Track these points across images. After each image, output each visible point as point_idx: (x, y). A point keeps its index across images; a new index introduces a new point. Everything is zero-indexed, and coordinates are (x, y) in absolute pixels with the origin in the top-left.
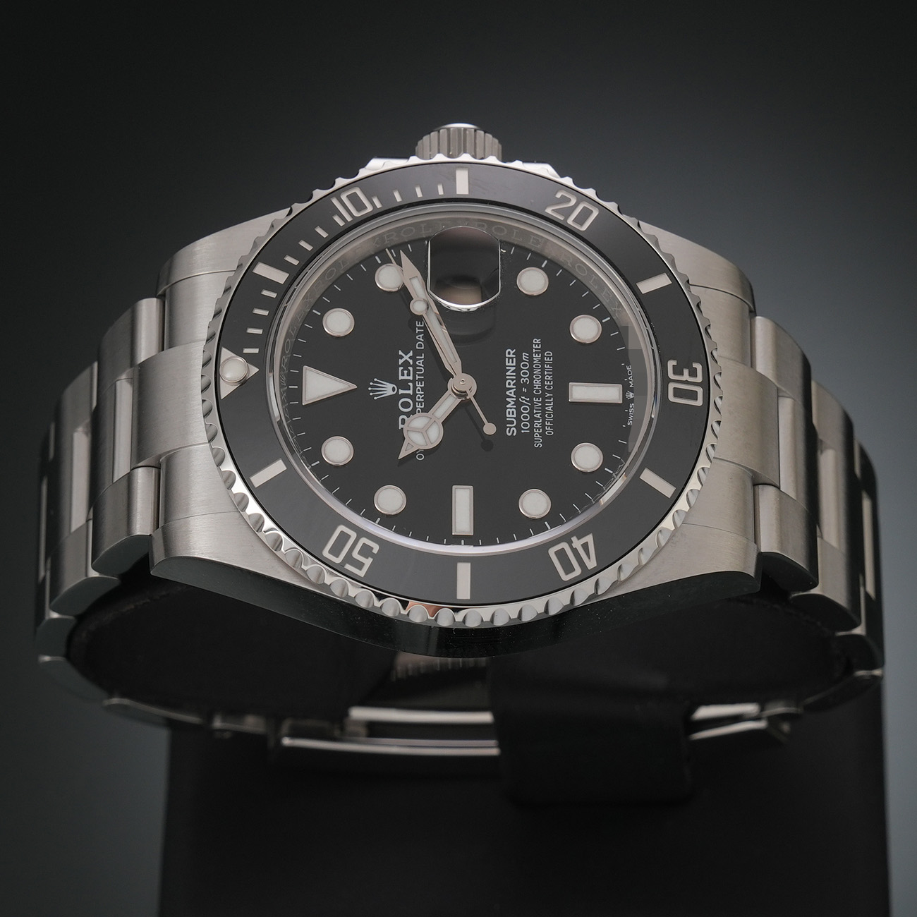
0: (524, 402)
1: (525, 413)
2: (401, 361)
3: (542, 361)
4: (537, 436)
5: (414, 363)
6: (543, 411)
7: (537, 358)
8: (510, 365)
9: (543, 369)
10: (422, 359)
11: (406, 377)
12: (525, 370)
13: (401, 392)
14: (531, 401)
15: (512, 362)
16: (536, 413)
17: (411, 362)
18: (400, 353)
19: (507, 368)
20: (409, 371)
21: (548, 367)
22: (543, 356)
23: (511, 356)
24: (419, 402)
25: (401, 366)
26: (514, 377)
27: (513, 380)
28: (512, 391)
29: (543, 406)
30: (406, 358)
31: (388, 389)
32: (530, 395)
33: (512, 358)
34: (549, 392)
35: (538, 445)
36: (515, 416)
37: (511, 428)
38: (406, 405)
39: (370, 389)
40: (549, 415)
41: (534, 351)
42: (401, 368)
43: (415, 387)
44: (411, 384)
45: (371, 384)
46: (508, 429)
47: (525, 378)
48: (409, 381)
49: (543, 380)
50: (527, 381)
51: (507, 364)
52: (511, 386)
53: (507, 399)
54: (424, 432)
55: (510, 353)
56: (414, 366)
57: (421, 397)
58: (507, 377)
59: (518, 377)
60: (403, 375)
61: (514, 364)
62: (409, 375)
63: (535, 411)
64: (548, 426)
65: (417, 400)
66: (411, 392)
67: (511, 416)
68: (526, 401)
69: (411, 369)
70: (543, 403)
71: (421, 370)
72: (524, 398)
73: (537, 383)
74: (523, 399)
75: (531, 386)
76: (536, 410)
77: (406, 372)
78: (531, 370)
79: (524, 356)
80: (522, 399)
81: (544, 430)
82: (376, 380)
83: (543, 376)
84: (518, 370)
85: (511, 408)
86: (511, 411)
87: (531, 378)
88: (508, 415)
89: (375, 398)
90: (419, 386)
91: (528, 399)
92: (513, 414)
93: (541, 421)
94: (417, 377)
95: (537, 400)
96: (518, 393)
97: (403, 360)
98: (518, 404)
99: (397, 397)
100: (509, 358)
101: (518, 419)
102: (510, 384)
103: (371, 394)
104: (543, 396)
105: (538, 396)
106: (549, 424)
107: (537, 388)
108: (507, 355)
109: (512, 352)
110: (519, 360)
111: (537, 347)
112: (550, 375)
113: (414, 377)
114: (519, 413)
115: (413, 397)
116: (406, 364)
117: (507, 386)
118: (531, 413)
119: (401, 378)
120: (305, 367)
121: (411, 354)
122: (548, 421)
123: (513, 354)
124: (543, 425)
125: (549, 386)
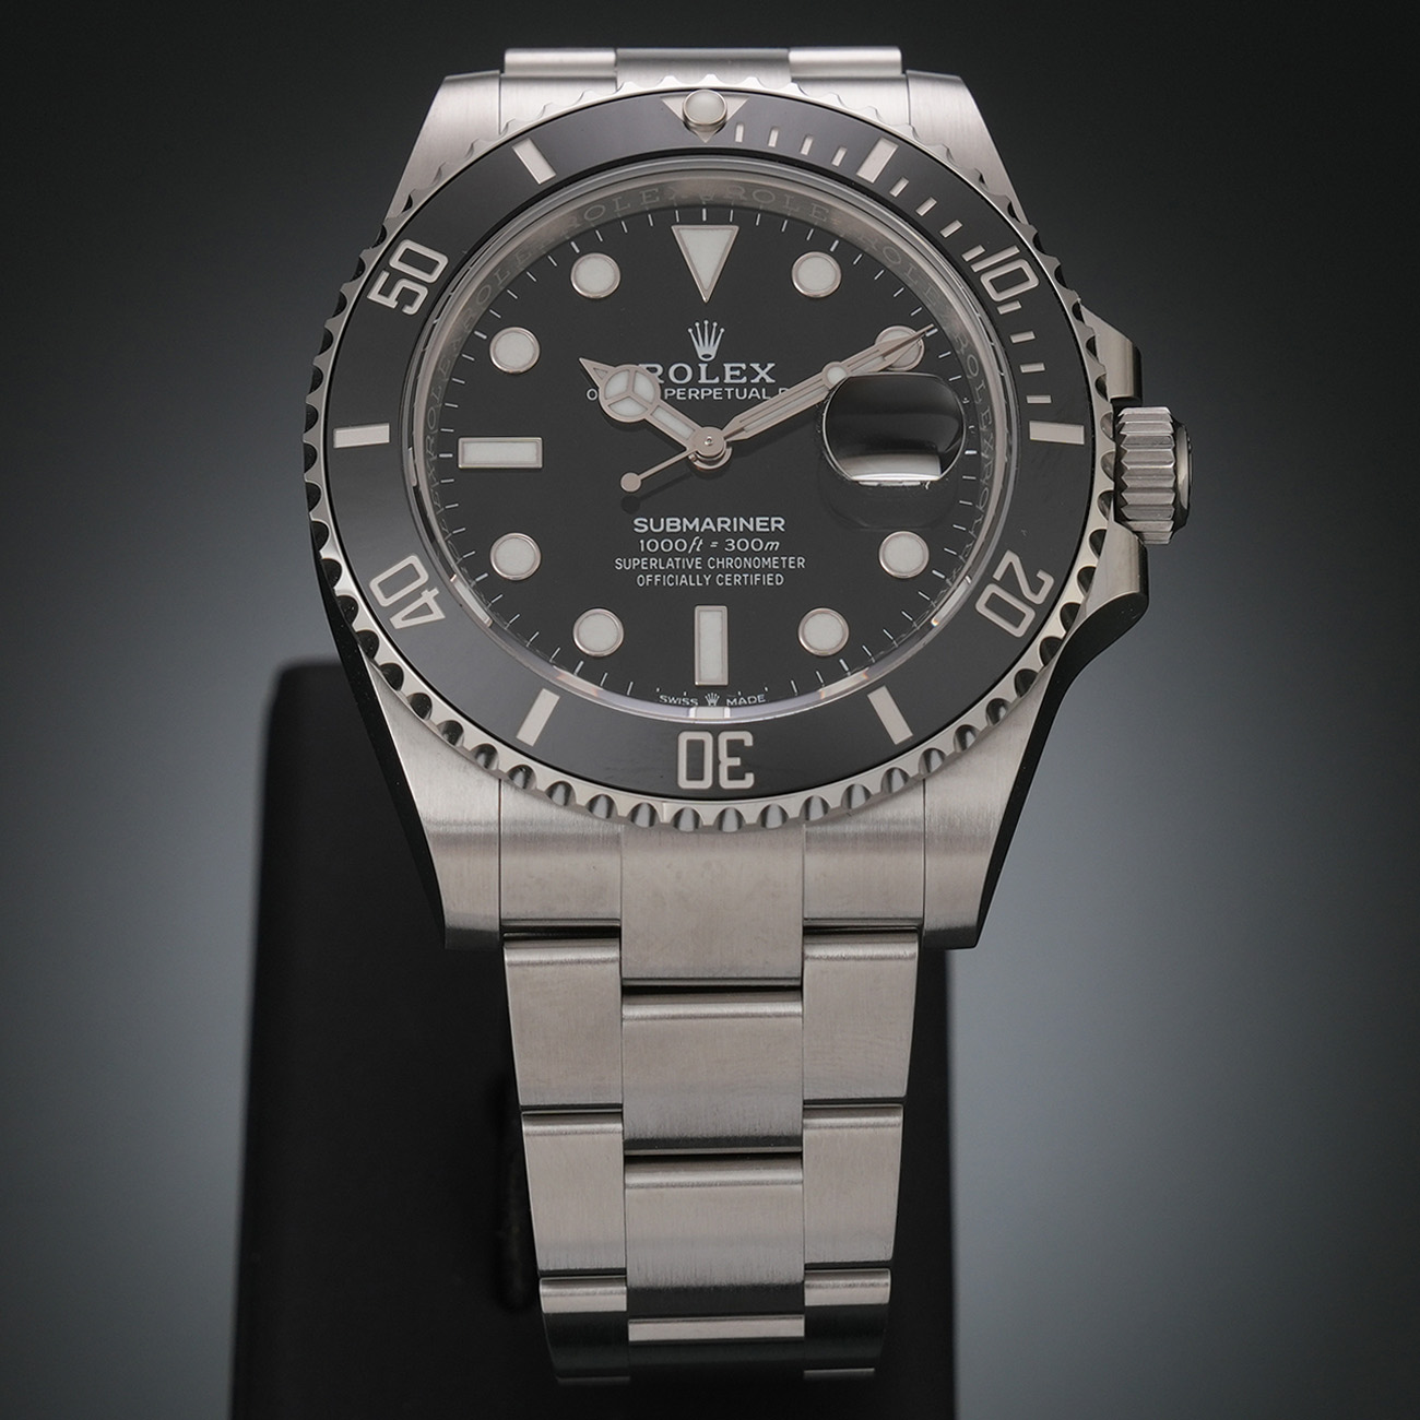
0: (694, 543)
1: (674, 545)
2: (756, 366)
3: (765, 570)
4: (635, 562)
5: (755, 385)
6: (679, 572)
7: (772, 562)
8: (758, 524)
9: (752, 571)
10: (761, 395)
11: (728, 373)
12: (750, 545)
13: (703, 367)
14: (695, 554)
15: (761, 527)
16: (675, 562)
17: (757, 380)
18: (770, 366)
19: (752, 519)
20: (740, 377)
21: (757, 579)
22: (774, 572)
23: (773, 526)
24: (687, 392)
25: (748, 365)
26: (735, 529)
27: (731, 526)
28: (712, 526)
29: (687, 572)
30: (763, 374)
31: (707, 348)
32: (706, 552)
33: (769, 526)
34: (712, 580)
35: (620, 564)
36: (668, 530)
37: (648, 524)
38: (680, 373)
39: (706, 322)
40: (672, 580)
41: (784, 559)
42: (744, 366)
43: (712, 386)
44: (717, 380)
45: (715, 324)
46: (646, 520)
47: (735, 544)
48: (722, 377)
49: (733, 571)
50: (731, 547)
51: (758, 519)
52: (720, 525)
53: (697, 519)
54: (630, 394)
55: (778, 523)
56: (749, 386)
57: (695, 395)
58: (735, 519)
59: (736, 535)
60: (732, 369)
61: (758, 529)
62: (732, 377)
63: (678, 559)
64: (653, 578)
65: (690, 390)
66: (703, 380)
67: (669, 525)
68: (695, 547)
69: (744, 380)
70: (694, 572)
71: (741, 395)
72: (701, 543)
73: (729, 562)
74: (697, 544)
75: (721, 553)
76: (680, 561)
77: (738, 373)
78: (750, 554)
79: (773, 544)
80: (698, 541)
81: (645, 573)
82: (722, 330)
83: (741, 571)
84: (747, 534)
85: (681, 524)
86: (678, 524)
87: (736, 553)
88: (668, 520)
89: (690, 330)
90: (715, 393)
91: (698, 549)
92: (671, 527)
93: (661, 567)
94: (729, 390)
95: (697, 563)
96: (708, 536)
97: (759, 370)
98: (689, 535)
99: (694, 361)
100: (769, 522)
101: (664, 534)
102: (723, 523)
103: (697, 324)
104: (706, 570)
105: (703, 563)
106: (657, 580)
107: (718, 562)
108: (773, 519)
109: (780, 526)
110: (766, 537)
111: (790, 562)
112: (742, 581)
113: (729, 385)
114: (674, 536)
115: (695, 383)
116: (753, 373)
117: (719, 520)
118: (674, 554)
119: (727, 366)
120: (736, 228)
121: (769, 380)
122: (661, 578)
123: (776, 528)
124: (654, 572)
125: (721, 580)
